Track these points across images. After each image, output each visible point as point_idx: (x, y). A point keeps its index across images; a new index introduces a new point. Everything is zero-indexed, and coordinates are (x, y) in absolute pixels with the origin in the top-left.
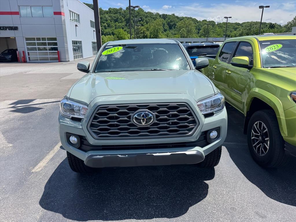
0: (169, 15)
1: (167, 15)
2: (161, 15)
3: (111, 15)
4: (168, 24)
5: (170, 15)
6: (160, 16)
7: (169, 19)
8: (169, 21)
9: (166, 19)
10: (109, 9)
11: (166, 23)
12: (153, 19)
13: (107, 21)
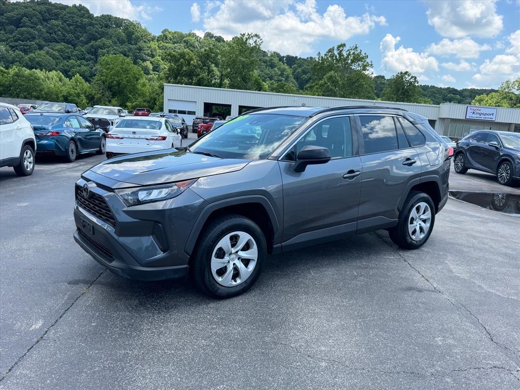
0: (300, 58)
1: (296, 57)
2: (283, 57)
3: (166, 45)
4: (297, 78)
5: (304, 60)
6: (281, 59)
7: (300, 66)
8: (299, 70)
9: (293, 66)
10: (163, 32)
11: (292, 76)
12: (263, 64)
13: (153, 56)
